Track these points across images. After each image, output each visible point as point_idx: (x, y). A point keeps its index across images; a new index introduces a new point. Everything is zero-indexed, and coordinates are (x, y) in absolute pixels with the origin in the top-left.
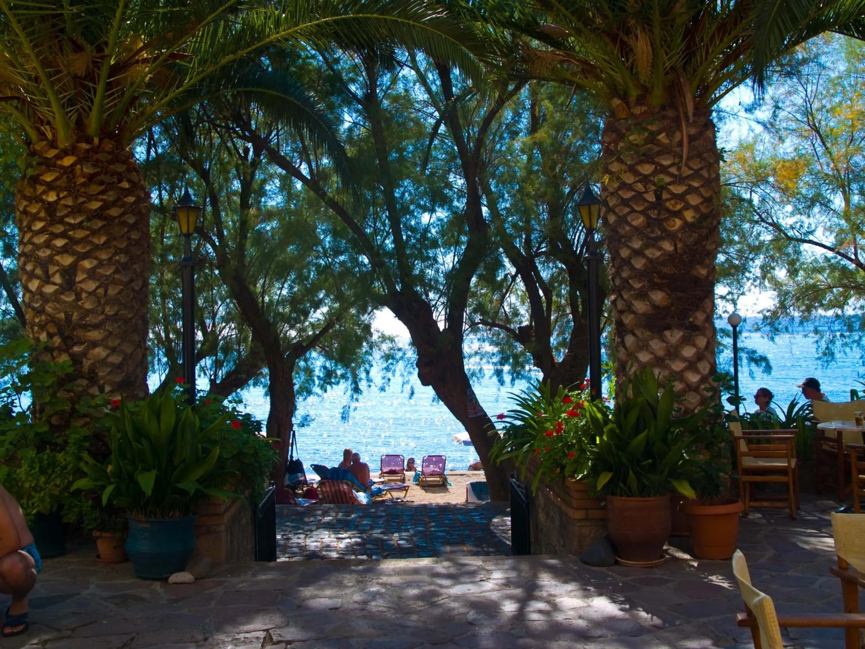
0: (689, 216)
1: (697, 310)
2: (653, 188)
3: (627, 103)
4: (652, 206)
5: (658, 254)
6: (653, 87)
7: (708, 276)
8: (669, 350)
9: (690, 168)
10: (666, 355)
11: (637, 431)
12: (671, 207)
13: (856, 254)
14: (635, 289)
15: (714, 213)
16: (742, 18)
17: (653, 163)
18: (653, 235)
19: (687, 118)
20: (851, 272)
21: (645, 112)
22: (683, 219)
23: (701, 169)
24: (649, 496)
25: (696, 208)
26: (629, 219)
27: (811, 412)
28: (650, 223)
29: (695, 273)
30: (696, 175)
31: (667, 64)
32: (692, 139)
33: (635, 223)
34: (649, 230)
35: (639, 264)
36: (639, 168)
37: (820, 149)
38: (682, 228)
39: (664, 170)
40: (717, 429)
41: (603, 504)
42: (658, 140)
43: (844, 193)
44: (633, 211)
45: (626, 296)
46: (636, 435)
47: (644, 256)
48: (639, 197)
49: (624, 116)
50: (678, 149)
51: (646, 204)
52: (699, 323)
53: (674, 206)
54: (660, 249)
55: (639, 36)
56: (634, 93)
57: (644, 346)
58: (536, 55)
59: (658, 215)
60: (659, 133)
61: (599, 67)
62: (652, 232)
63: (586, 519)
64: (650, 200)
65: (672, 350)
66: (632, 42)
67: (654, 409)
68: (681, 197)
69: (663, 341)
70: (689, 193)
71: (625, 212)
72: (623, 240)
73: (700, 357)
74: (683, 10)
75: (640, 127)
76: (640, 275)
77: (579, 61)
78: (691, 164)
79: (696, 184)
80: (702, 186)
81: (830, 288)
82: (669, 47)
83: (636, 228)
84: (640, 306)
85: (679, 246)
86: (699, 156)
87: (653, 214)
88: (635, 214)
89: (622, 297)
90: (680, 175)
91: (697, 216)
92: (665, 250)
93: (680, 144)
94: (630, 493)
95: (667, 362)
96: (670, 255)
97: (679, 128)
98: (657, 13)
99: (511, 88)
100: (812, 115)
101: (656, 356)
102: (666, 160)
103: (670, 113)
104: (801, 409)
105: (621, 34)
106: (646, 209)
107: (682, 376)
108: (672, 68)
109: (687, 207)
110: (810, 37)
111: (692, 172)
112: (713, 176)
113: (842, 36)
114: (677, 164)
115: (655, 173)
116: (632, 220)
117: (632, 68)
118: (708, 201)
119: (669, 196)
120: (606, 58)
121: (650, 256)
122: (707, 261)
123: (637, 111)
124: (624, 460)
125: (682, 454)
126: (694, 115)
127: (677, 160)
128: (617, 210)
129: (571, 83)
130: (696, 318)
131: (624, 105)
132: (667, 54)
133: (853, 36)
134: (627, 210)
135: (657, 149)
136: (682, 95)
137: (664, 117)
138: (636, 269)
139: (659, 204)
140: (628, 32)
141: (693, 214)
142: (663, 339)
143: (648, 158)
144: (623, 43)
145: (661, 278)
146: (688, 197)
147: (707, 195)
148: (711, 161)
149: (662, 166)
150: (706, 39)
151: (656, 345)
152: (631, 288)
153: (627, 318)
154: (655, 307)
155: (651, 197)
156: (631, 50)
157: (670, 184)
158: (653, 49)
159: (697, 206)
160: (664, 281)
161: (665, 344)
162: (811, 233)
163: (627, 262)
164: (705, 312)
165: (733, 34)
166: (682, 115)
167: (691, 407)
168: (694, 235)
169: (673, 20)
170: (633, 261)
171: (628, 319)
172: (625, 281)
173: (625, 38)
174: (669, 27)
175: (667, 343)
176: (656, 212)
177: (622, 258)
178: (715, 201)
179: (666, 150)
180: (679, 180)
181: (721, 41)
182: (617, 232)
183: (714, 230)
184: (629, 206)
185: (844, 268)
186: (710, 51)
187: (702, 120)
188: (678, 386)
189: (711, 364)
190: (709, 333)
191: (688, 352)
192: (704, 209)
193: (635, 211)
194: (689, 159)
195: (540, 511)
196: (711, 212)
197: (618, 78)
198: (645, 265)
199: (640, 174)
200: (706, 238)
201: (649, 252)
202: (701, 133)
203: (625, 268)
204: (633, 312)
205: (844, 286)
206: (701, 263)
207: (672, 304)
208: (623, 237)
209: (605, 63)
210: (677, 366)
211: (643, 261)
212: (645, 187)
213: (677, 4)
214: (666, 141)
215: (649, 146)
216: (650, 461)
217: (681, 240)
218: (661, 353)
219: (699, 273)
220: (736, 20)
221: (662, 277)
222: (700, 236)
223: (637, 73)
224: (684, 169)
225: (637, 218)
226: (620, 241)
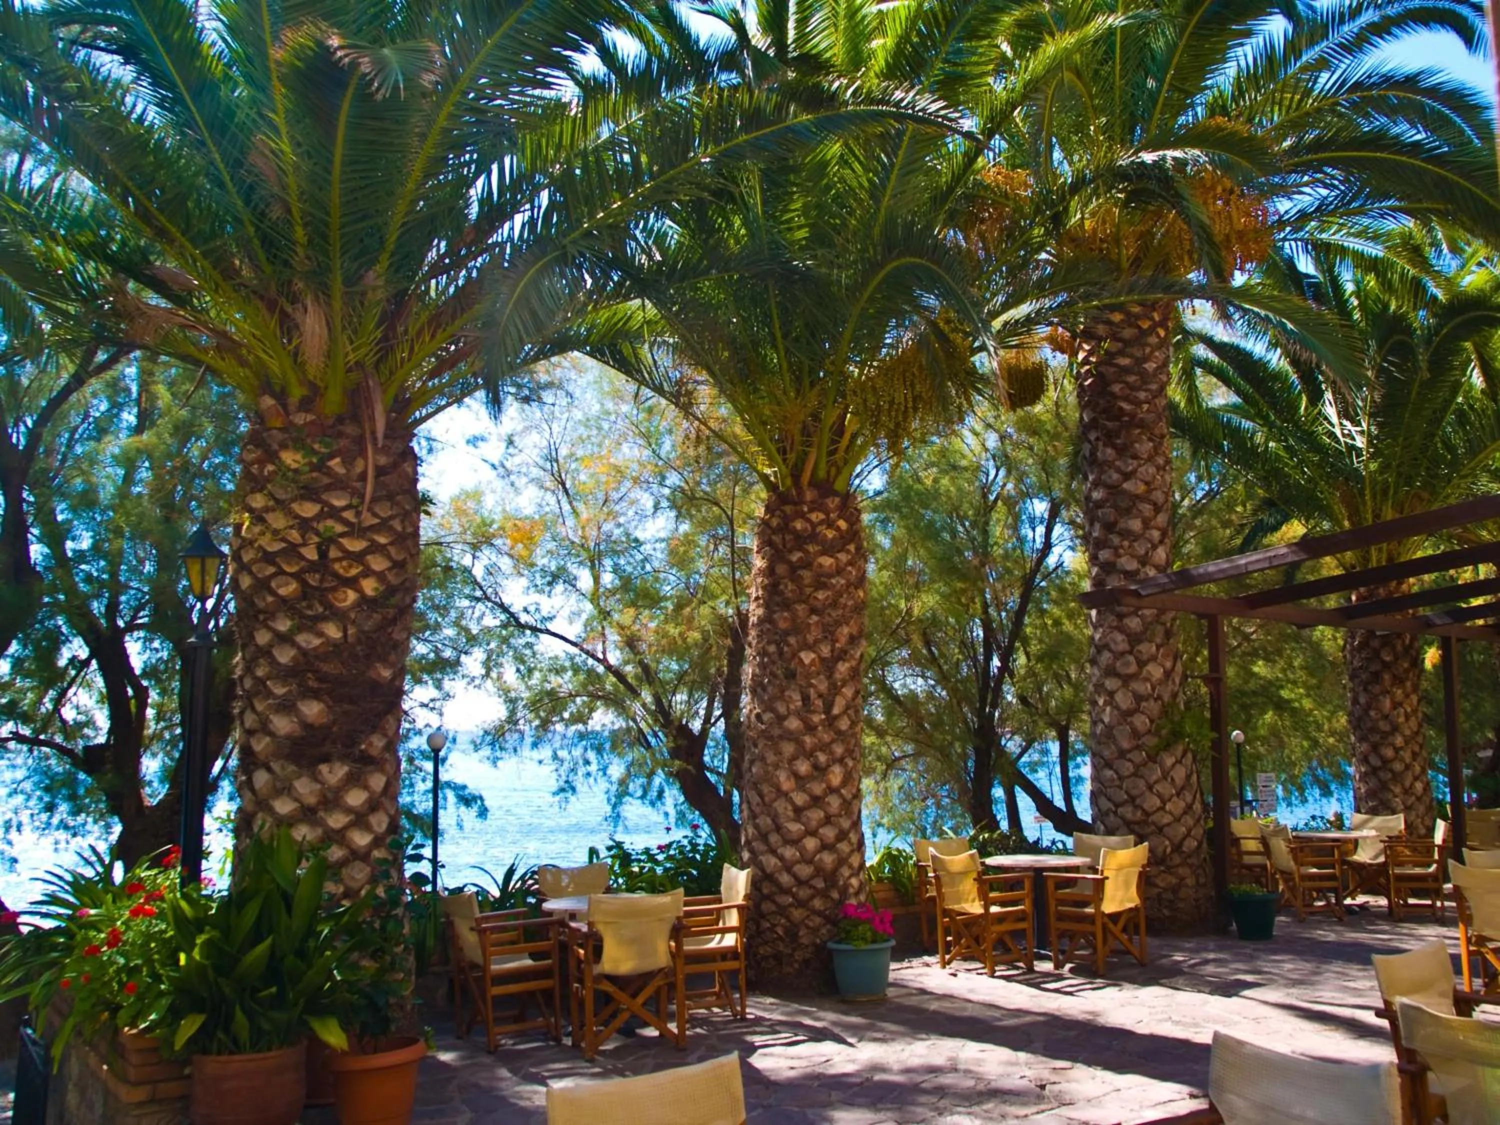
0: (369, 586)
1: (373, 732)
2: (316, 539)
3: (285, 406)
4: (313, 567)
5: (317, 642)
6: (326, 388)
7: (393, 679)
8: (325, 796)
9: (375, 515)
10: (319, 803)
11: (256, 938)
12: (341, 571)
13: (604, 653)
14: (275, 697)
15: (407, 584)
16: (463, 310)
17: (318, 500)
18: (310, 613)
19: (375, 439)
20: (598, 674)
21: (312, 422)
22: (360, 591)
23: (392, 518)
24: (269, 1049)
25: (380, 576)
26: (273, 584)
27: (536, 882)
28: (306, 592)
29: (372, 674)
30: (383, 526)
31: (351, 356)
32: (380, 471)
33: (282, 591)
34: (304, 604)
35: (284, 656)
36: (295, 506)
37: (566, 507)
38: (357, 605)
39: (334, 513)
40: (390, 926)
41: (187, 1071)
42: (329, 468)
43: (592, 567)
44: (282, 572)
45: (259, 707)
46: (254, 945)
47: (294, 644)
48: (292, 551)
49: (278, 425)
50: (358, 485)
51: (303, 563)
52: (374, 752)
53: (346, 570)
54: (320, 634)
55: (310, 308)
56: (297, 393)
57: (284, 789)
58: (139, 309)
59: (322, 581)
60: (331, 457)
61: (245, 346)
62: (310, 607)
63: (152, 1101)
64: (309, 557)
65: (330, 795)
66: (298, 316)
67: (287, 900)
68: (358, 557)
69: (316, 780)
70: (373, 553)
71: (267, 573)
72: (261, 617)
73: (373, 806)
74: (380, 282)
75: (299, 444)
76: (286, 674)
77: (211, 330)
78: (377, 509)
79: (382, 540)
80: (391, 544)
81: (572, 696)
82: (355, 332)
83: (283, 600)
84: (282, 724)
85: (351, 631)
86: (390, 497)
87: (313, 580)
88: (283, 578)
89: (253, 709)
90: (360, 523)
91: (382, 588)
92: (328, 638)
93: (363, 477)
94: (236, 1047)
95: (321, 814)
96: (335, 645)
97: (363, 453)
98: (339, 279)
99: (101, 357)
100: (557, 461)
101: (302, 806)
102: (338, 498)
103: (350, 429)
104: (522, 878)
105: (283, 301)
106: (302, 571)
107: (344, 837)
108: (357, 363)
109: (368, 572)
110: (554, 354)
111: (376, 521)
112: (410, 530)
113: (595, 362)
114: (356, 507)
115: (319, 517)
116: (279, 587)
117: (296, 354)
118: (398, 565)
119: (340, 554)
120: (257, 333)
121: (304, 645)
122: (393, 658)
123: (300, 419)
124: (227, 991)
125: (331, 972)
126: (386, 437)
127: (355, 501)
128: (254, 569)
129: (197, 363)
130: (371, 744)
131: (280, 408)
132: (352, 342)
133: (607, 363)
134: (272, 570)
135: (326, 480)
136: (370, 406)
137: (340, 435)
138: (279, 664)
139: (323, 564)
140: (294, 300)
141: (375, 585)
142: (315, 777)
143: (310, 493)
144: (284, 316)
145: (320, 680)
146: (369, 558)
147: (400, 557)
148: (407, 507)
149: (332, 507)
150: (412, 332)
151: (305, 787)
152: (270, 694)
153: (259, 742)
154: (307, 726)
155: (311, 554)
156: (297, 327)
157: (342, 535)
158: (330, 330)
159: (382, 572)
160: (324, 686)
161: (319, 786)
162: (551, 619)
163: (266, 652)
164: (385, 735)
165: (450, 330)
166: (368, 435)
167: (354, 885)
168: (375, 615)
169: (363, 294)
170: (276, 652)
171: (260, 745)
172: (260, 682)
173: (289, 309)
174: (357, 303)
175: (323, 784)
176: (317, 576)
177: (257, 645)
178: (410, 567)
179: (339, 484)
180: (355, 531)
181: (433, 336)
182: (253, 604)
183: (406, 610)
184: (273, 563)
185: (591, 672)
186: (416, 349)
187: (398, 446)
188: (336, 853)
189: (390, 816)
190: (389, 768)
191: (356, 798)
192: (392, 579)
193: (284, 573)
194: (374, 500)
195: (70, 1087)
196: (403, 583)
197: (274, 366)
198: (294, 658)
199: (297, 516)
200: (394, 621)
201: (302, 639)
202: (395, 465)
203: (261, 661)
204: (271, 734)
205: (590, 695)
206: (384, 660)
207: (334, 722)
208: (260, 611)
209: (254, 341)
210: (337, 821)
211: (292, 652)
212: (303, 537)
213: (371, 273)
214: (341, 470)
215: (315, 475)
216: (274, 990)
217: (354, 622)
218: (312, 800)
219: (379, 675)
220: (455, 312)
221: (322, 678)
222: (384, 618)
223: (303, 364)
224: (366, 515)
225: (287, 584)
226: (256, 617)
